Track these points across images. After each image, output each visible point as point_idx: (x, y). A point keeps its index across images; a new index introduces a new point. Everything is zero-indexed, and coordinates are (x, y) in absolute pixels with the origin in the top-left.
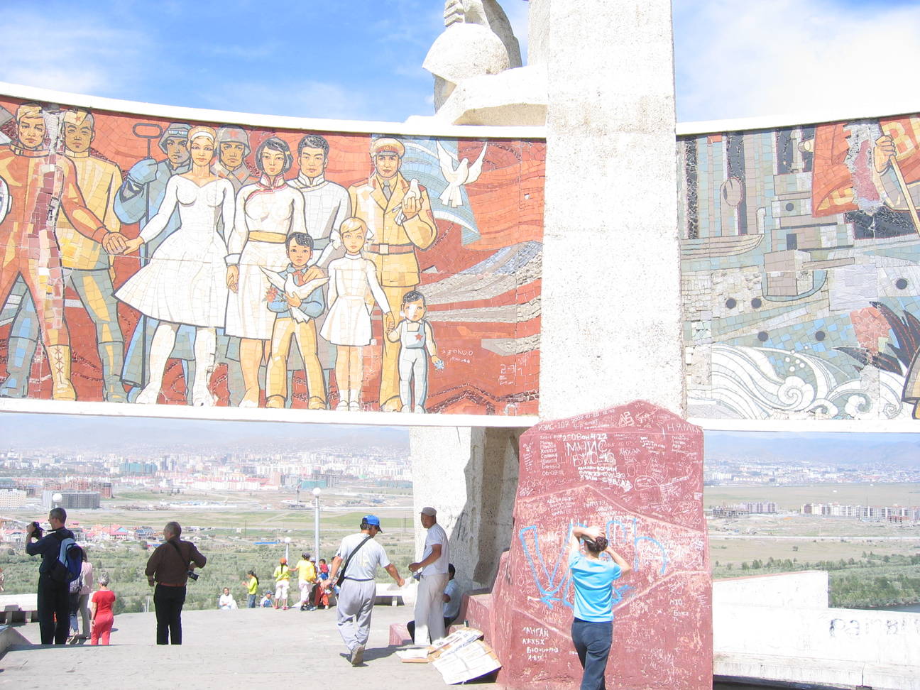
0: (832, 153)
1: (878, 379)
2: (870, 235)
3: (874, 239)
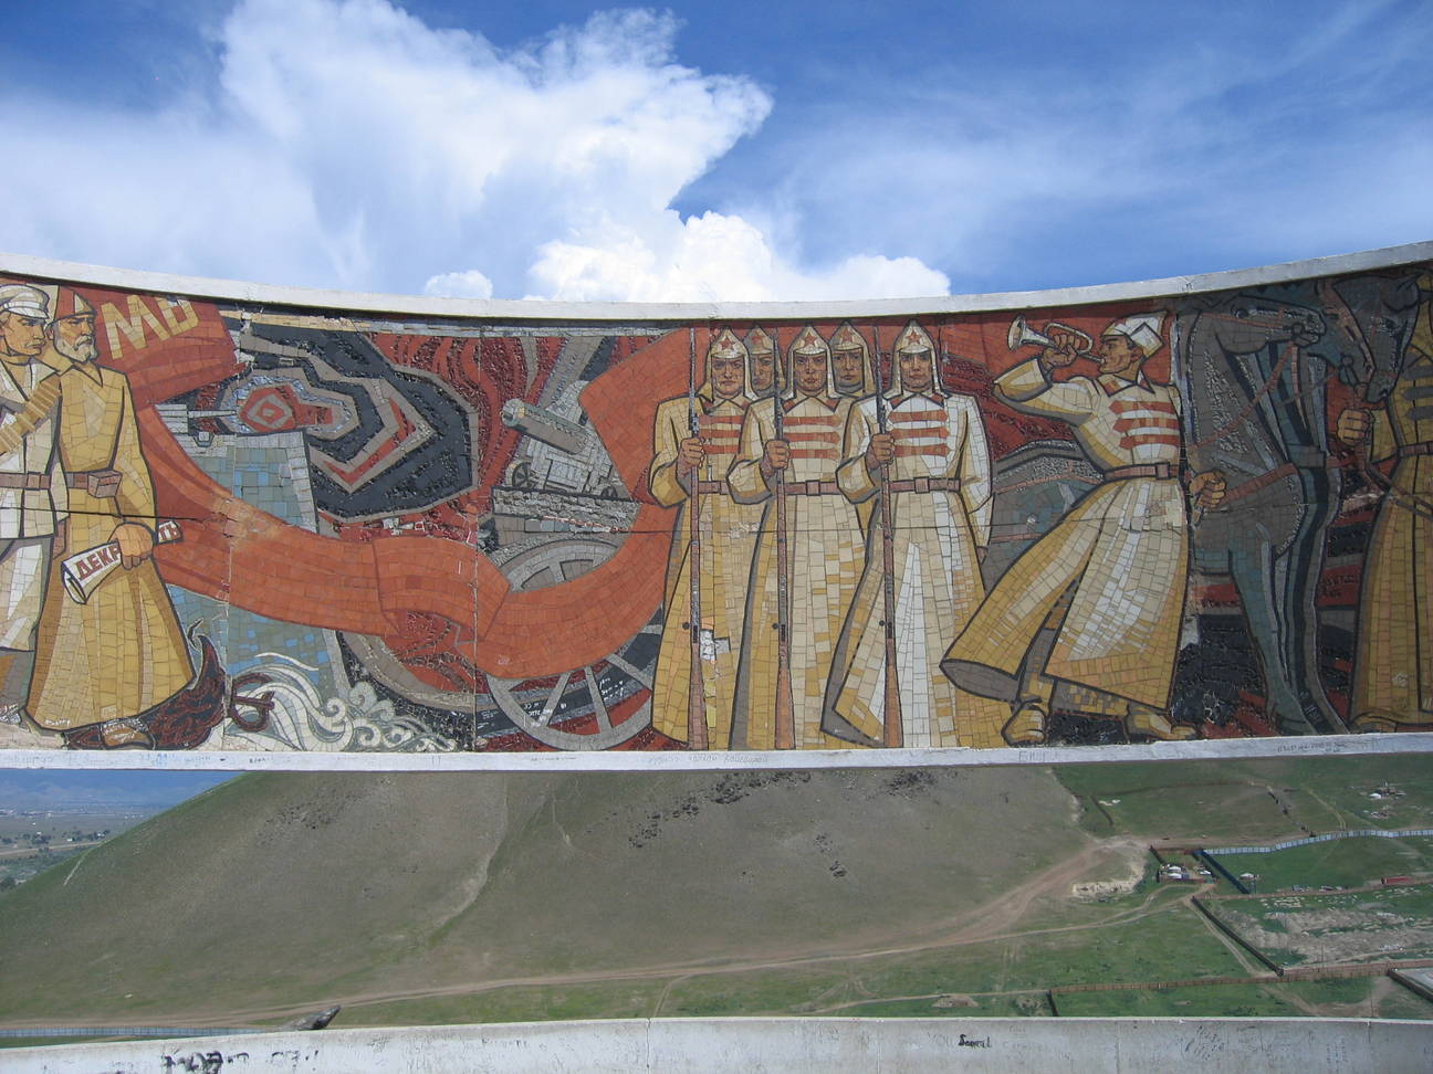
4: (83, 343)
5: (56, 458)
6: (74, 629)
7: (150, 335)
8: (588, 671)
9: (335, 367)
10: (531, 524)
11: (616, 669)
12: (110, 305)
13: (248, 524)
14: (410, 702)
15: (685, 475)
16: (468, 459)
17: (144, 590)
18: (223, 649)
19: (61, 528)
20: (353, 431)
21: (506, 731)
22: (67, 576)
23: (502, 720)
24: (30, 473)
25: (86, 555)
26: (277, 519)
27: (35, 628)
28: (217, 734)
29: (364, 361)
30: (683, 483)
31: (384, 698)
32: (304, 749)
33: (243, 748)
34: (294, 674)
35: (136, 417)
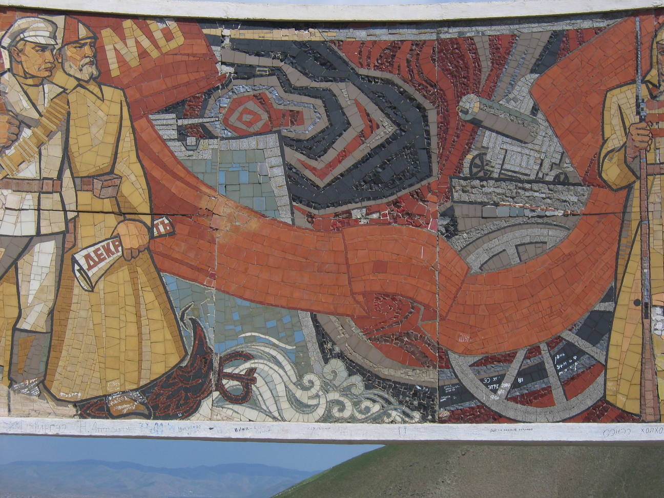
4: (86, 64)
5: (66, 165)
6: (83, 314)
7: (143, 54)
8: (543, 347)
9: (305, 74)
10: (488, 210)
11: (570, 345)
12: (109, 30)
13: (231, 219)
14: (378, 377)
15: (634, 158)
16: (428, 152)
17: (142, 279)
18: (211, 330)
19: (71, 225)
20: (323, 131)
21: (467, 404)
22: (77, 267)
23: (463, 393)
24: (45, 179)
25: (93, 249)
26: (256, 212)
27: (51, 313)
28: (206, 406)
29: (331, 67)
30: (632, 166)
31: (355, 374)
32: (284, 420)
33: (229, 419)
34: (274, 353)
35: (133, 127)
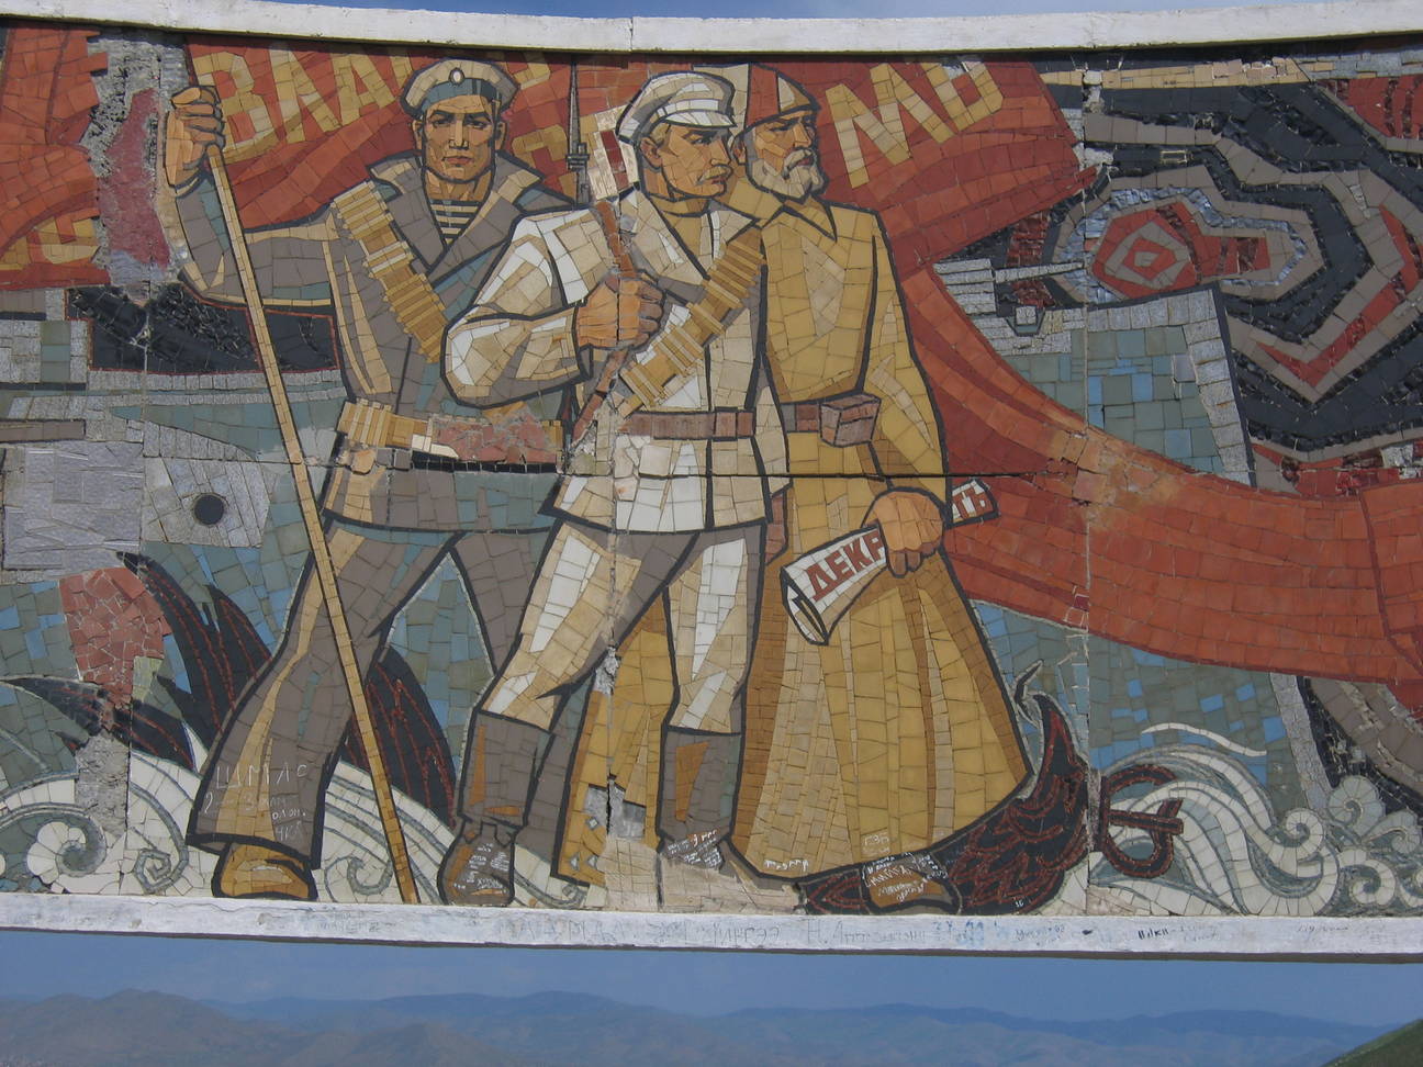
0: (49, 112)
1: (123, 778)
2: (134, 362)
3: (144, 373)
4: (797, 163)
5: (763, 379)
6: (808, 692)
7: (916, 135)
9: (1269, 158)
12: (842, 88)
13: (1117, 477)
17: (931, 614)
18: (1080, 720)
20: (1312, 280)
22: (792, 594)
24: (719, 409)
25: (824, 554)
26: (1171, 462)
27: (741, 692)
28: (1075, 883)
29: (1326, 138)
31: (1398, 808)
32: (1245, 912)
33: (1126, 910)
34: (1218, 765)
35: (900, 291)
